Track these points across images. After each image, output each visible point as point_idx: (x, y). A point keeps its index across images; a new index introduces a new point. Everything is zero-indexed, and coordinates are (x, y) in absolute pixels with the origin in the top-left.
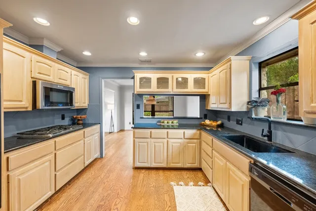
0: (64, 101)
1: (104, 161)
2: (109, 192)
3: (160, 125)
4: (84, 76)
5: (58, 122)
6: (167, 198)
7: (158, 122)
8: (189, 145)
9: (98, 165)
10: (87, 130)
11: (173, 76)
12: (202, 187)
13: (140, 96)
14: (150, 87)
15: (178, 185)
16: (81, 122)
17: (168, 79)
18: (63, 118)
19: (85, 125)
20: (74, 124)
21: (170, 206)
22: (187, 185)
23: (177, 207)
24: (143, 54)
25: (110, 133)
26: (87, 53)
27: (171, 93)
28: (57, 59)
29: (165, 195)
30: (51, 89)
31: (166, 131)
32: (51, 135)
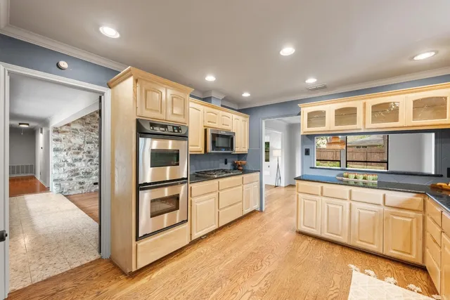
0: (226, 146)
1: (264, 215)
2: (264, 245)
3: (342, 180)
4: (244, 119)
5: (222, 166)
6: (336, 278)
7: (338, 176)
8: (395, 217)
9: (256, 218)
10: (246, 176)
11: (365, 103)
12: (415, 294)
13: (311, 137)
14: (324, 124)
15: (362, 272)
16: (241, 168)
17: (355, 109)
18: (226, 163)
19: (245, 172)
20: (235, 169)
21: (337, 288)
22: (381, 278)
23: (350, 294)
24: (311, 81)
25: (276, 186)
26: (246, 95)
27: (362, 131)
28: (222, 106)
29: (336, 275)
30: (218, 135)
31: (347, 188)
32: (216, 176)
